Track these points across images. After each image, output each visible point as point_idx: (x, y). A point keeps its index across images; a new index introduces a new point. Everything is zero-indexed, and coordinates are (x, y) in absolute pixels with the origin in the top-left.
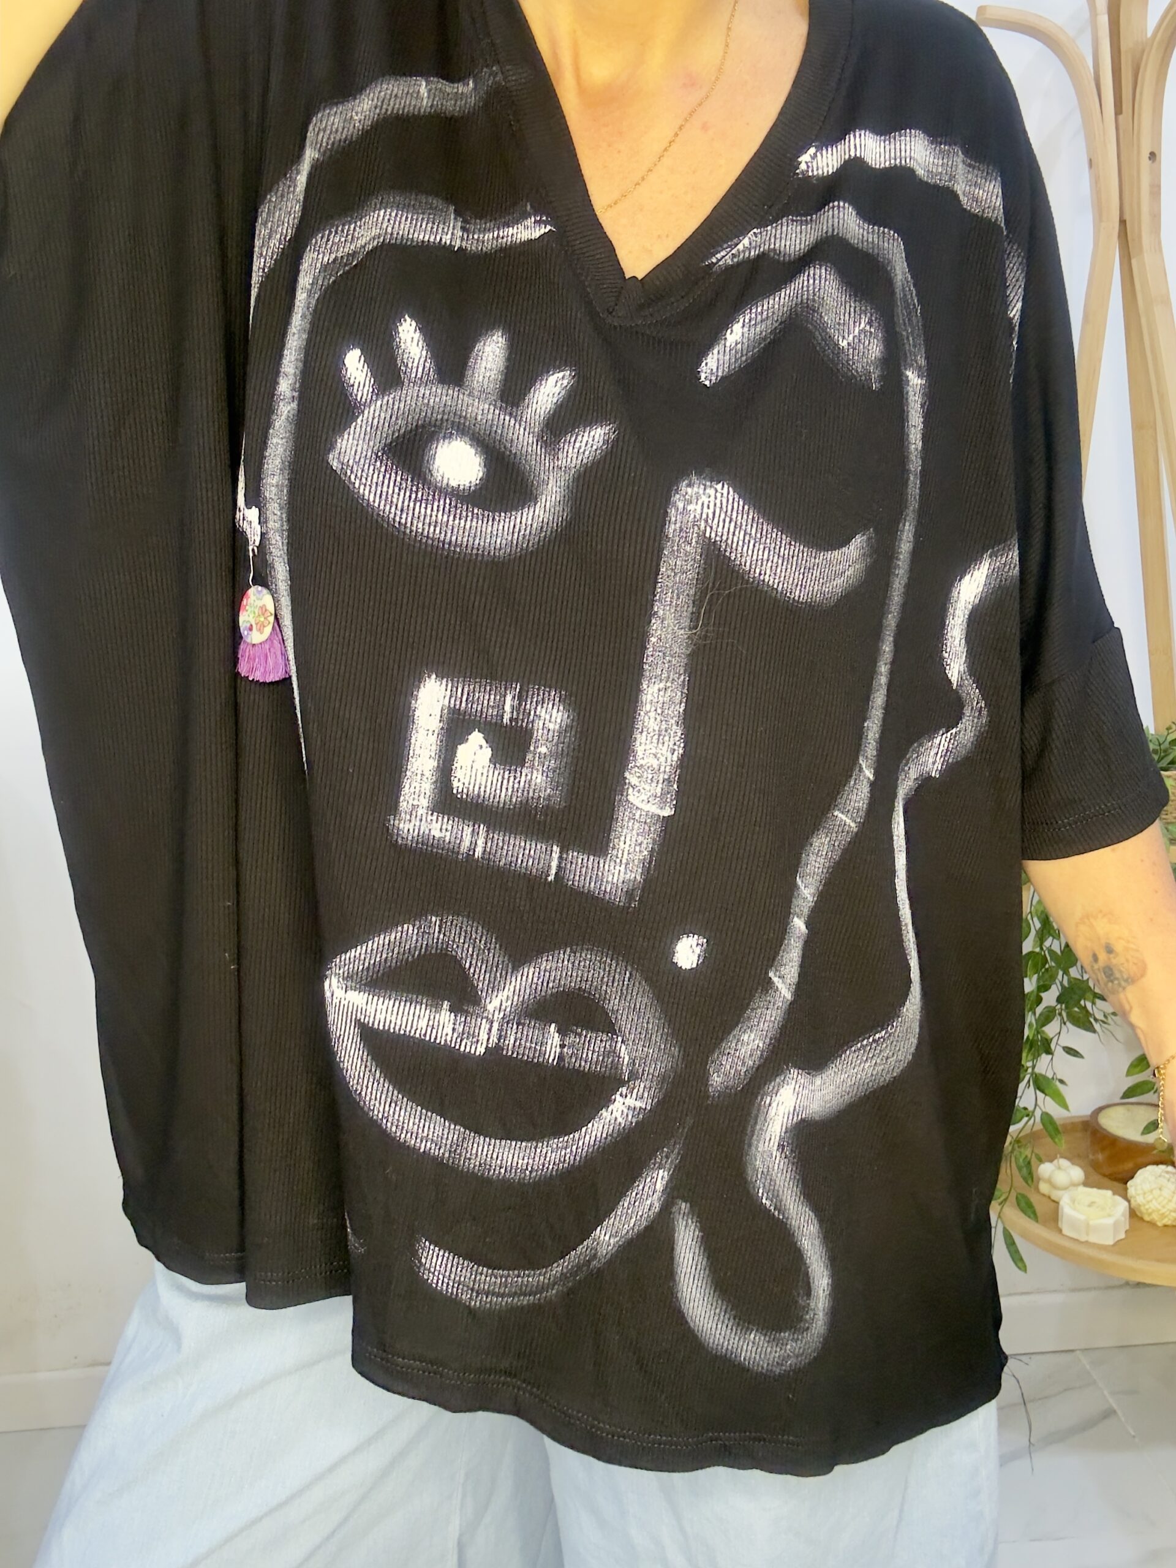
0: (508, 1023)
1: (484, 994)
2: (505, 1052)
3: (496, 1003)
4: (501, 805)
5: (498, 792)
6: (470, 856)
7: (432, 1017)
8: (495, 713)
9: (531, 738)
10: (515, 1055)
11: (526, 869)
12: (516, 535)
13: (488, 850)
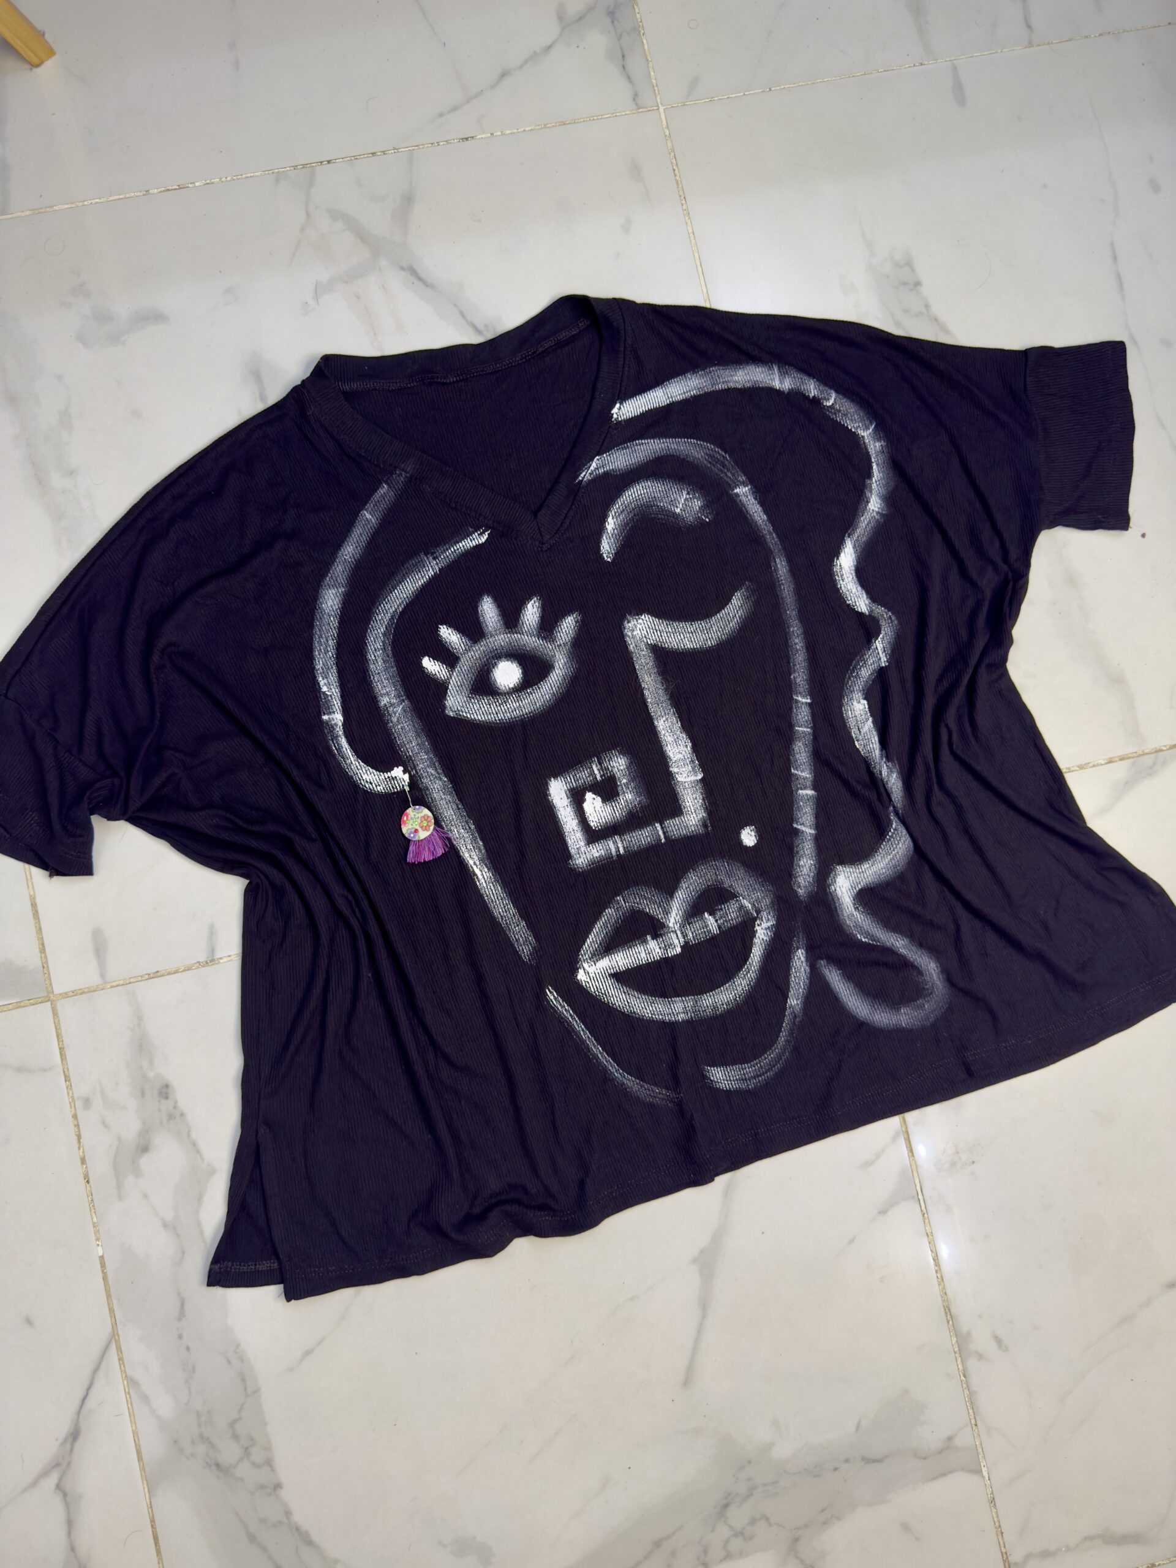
0: (684, 927)
1: (664, 920)
2: (691, 943)
3: (672, 920)
4: (620, 820)
5: (614, 815)
6: (619, 856)
7: (646, 948)
8: (591, 779)
9: (616, 779)
10: (697, 941)
11: (649, 844)
12: (554, 689)
13: (625, 846)
